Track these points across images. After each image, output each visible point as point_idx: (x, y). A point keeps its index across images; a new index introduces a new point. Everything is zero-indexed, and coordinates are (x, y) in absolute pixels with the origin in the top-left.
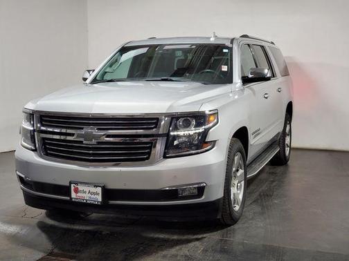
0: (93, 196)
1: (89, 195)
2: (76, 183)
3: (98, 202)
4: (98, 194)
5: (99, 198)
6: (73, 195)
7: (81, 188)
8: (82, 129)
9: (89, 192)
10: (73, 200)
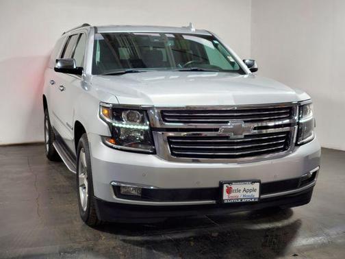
0: (249, 194)
1: (245, 193)
2: (230, 183)
3: (255, 198)
4: (255, 190)
5: (256, 195)
6: (225, 196)
7: (234, 187)
8: (227, 122)
9: (245, 190)
10: (226, 202)
